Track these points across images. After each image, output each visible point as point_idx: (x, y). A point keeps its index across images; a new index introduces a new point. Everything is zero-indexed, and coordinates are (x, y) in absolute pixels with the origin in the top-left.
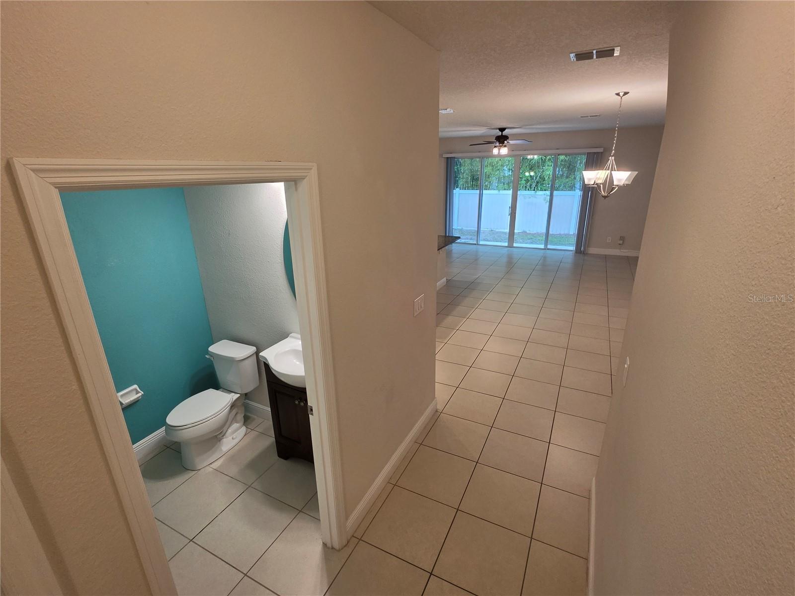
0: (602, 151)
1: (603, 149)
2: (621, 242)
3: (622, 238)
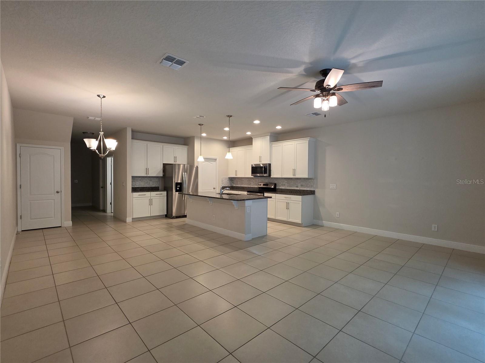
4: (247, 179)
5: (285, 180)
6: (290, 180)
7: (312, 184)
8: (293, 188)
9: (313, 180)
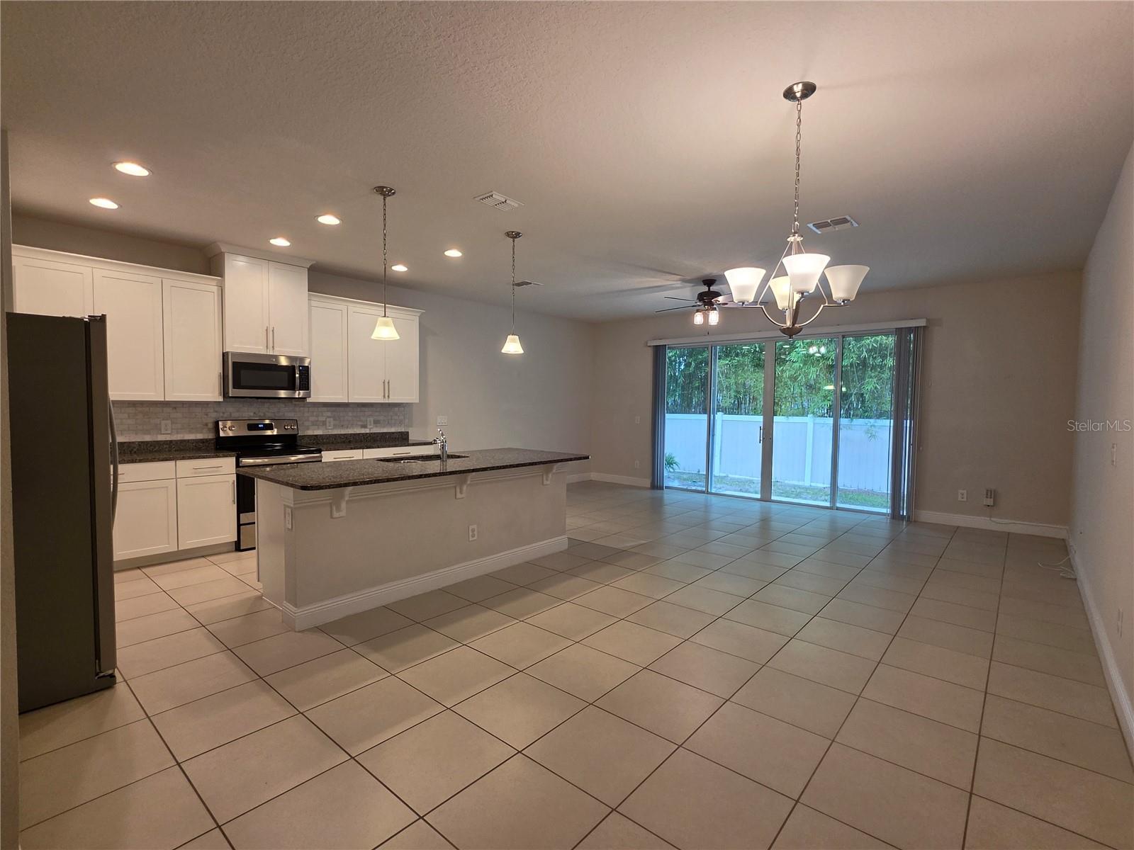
0: (924, 324)
1: (925, 320)
2: (990, 502)
3: (992, 494)
4: (131, 410)
5: (325, 409)
6: (341, 409)
7: (402, 417)
8: (350, 431)
9: (404, 407)
